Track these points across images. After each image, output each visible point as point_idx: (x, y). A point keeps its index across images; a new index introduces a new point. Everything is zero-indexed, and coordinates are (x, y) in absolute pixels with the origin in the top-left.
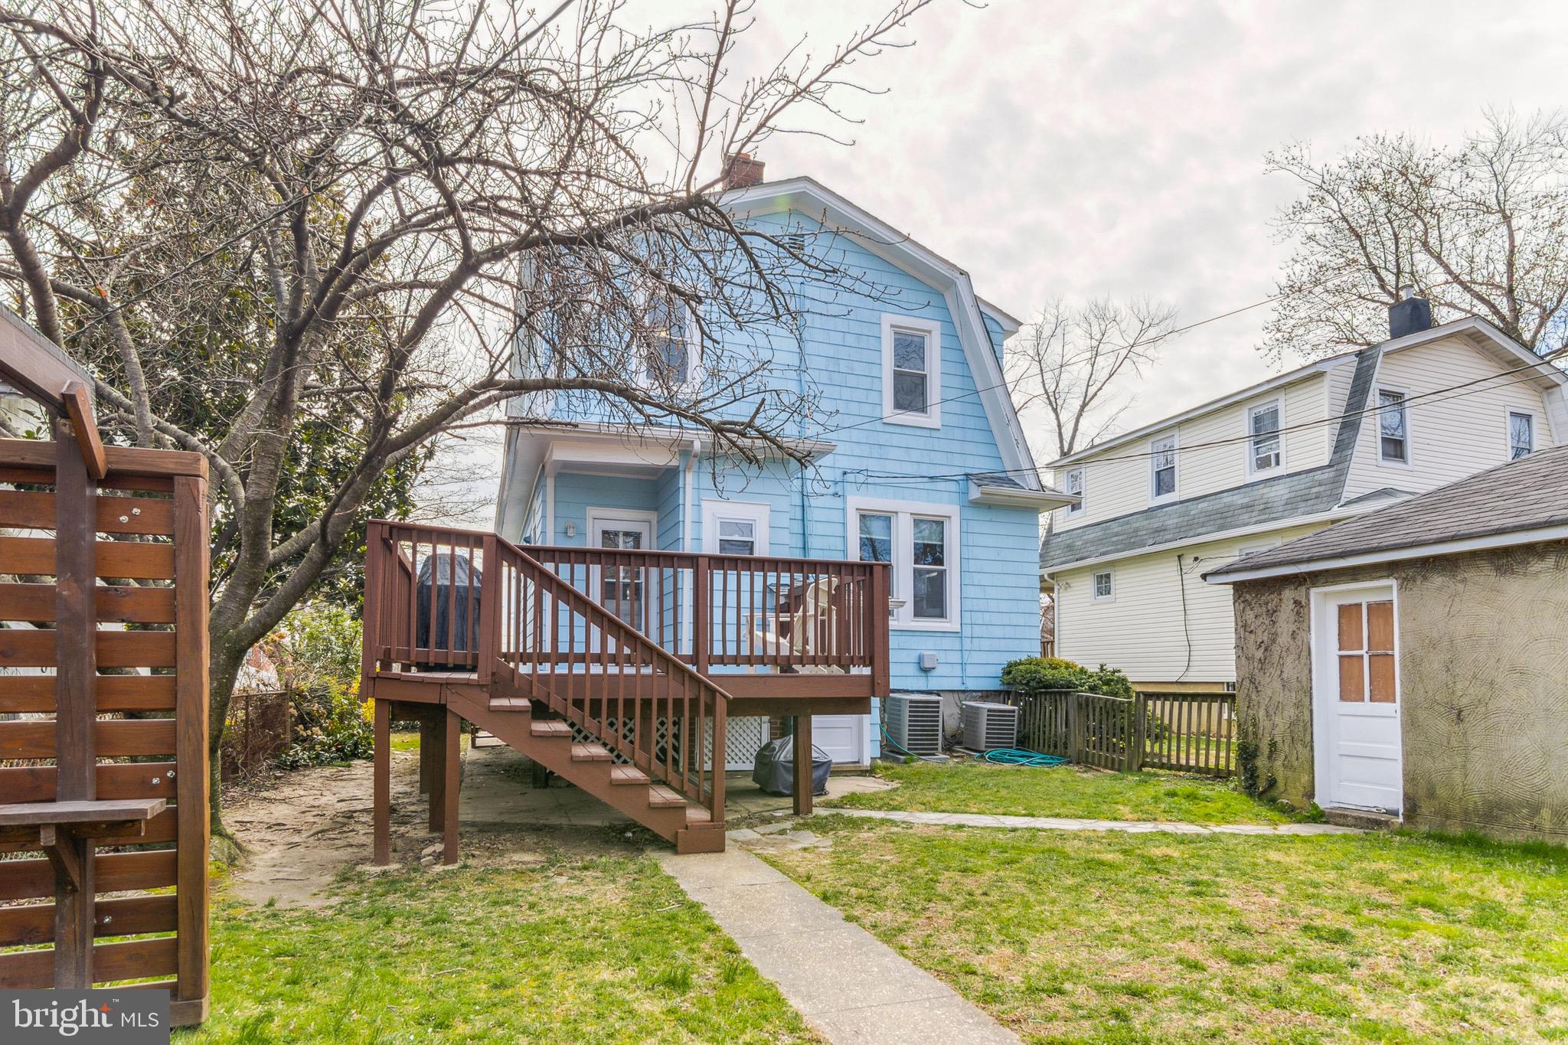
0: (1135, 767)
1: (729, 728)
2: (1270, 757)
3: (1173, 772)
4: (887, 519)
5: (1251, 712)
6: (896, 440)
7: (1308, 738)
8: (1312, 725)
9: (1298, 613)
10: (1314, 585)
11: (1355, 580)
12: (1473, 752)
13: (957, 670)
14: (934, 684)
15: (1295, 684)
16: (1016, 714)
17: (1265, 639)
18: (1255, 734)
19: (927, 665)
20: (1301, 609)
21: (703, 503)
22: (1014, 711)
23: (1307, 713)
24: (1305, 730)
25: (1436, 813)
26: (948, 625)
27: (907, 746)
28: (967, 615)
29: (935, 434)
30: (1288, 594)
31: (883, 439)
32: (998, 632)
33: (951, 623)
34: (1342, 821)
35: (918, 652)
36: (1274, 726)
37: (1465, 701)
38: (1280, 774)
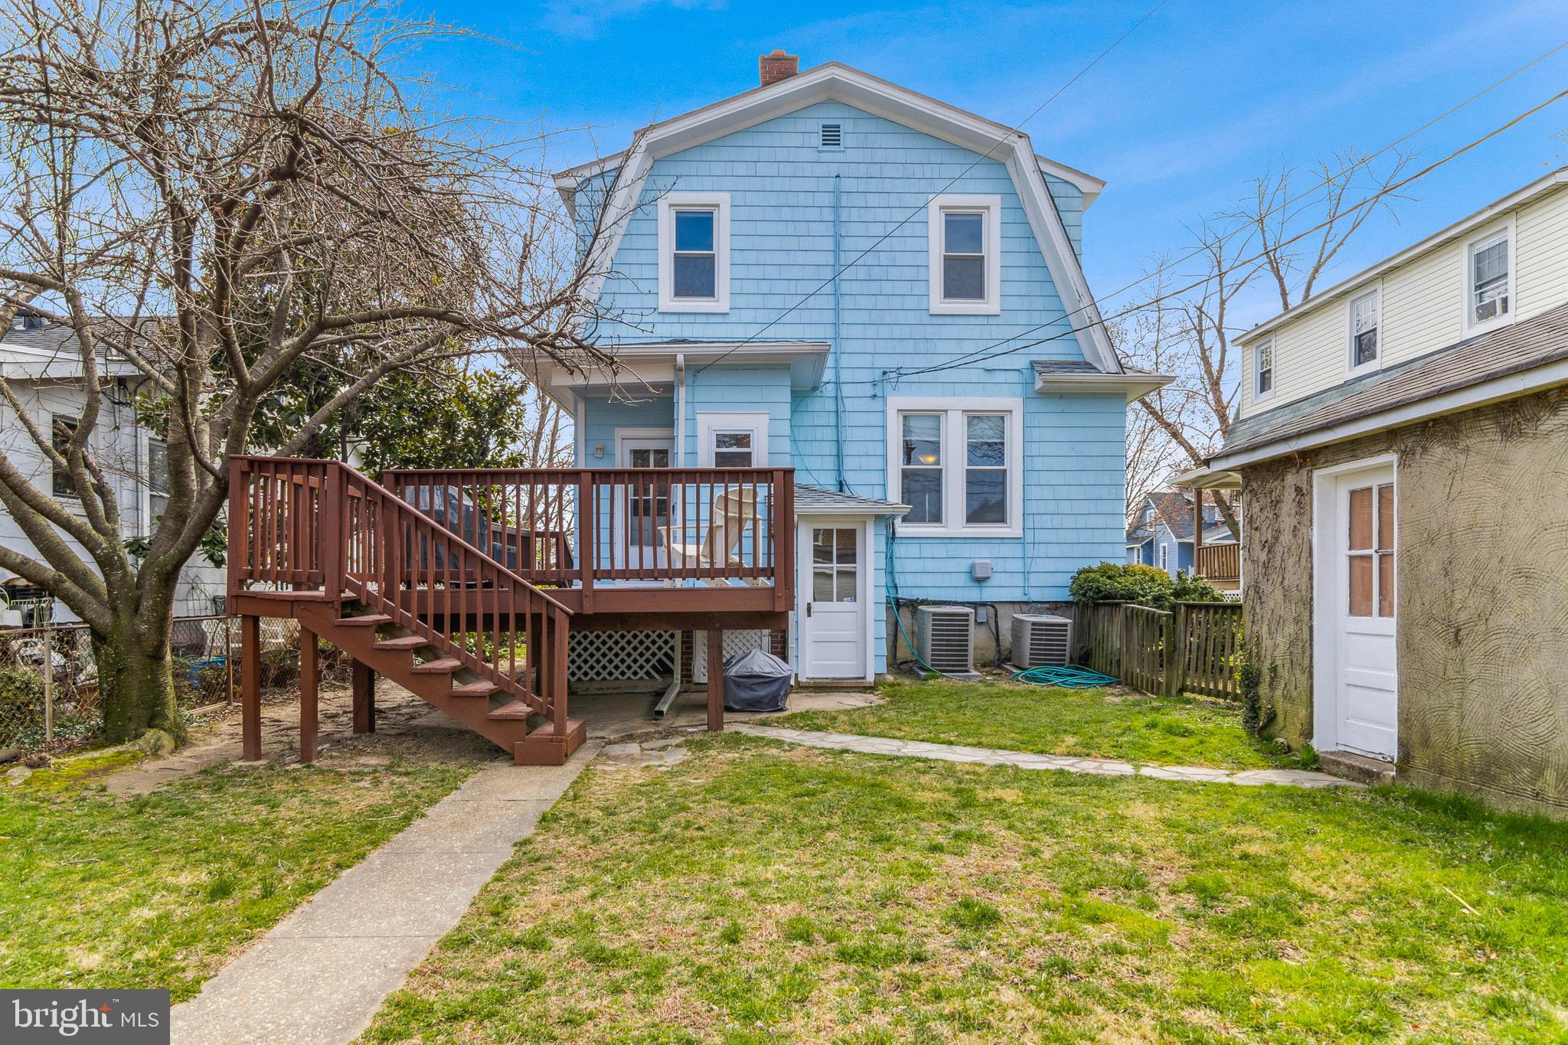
0: (1174, 692)
1: (729, 641)
2: (1271, 685)
3: (1212, 699)
4: (935, 416)
5: (1255, 628)
6: (946, 332)
7: (1306, 662)
8: (1311, 645)
9: (1299, 503)
10: (1315, 465)
11: (1355, 457)
12: (1471, 687)
13: (1018, 580)
14: (989, 594)
15: (1295, 593)
16: (1069, 628)
17: (1269, 536)
18: (1258, 655)
19: (979, 574)
20: (1303, 494)
21: (698, 416)
22: (1066, 625)
23: (1306, 630)
24: (1304, 653)
25: (1430, 767)
26: (1007, 530)
27: (930, 662)
28: (1030, 519)
29: (992, 321)
30: (1291, 479)
31: (930, 332)
32: (1071, 536)
33: (1013, 527)
34: (1335, 769)
35: (972, 561)
36: (1276, 646)
37: (1463, 616)
38: (1280, 707)
